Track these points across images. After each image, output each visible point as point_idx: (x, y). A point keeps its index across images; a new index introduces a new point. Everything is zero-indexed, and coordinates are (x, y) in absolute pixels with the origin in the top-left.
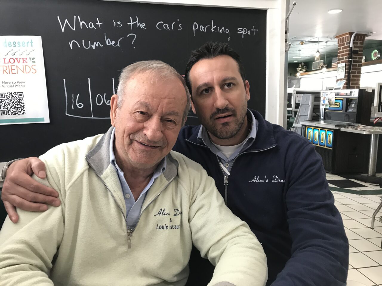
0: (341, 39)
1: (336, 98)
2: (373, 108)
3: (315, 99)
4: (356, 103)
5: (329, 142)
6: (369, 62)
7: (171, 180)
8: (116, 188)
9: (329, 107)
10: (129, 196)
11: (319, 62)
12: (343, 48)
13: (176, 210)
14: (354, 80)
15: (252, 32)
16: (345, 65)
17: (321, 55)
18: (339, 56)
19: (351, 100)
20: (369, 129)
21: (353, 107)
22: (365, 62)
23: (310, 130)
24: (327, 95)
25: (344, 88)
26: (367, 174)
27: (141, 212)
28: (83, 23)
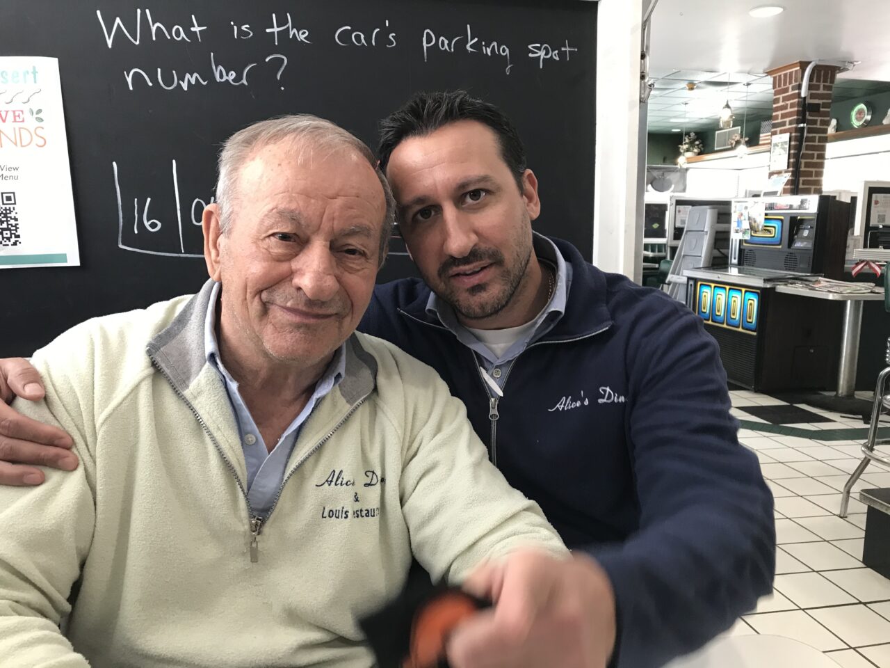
0: (780, 76)
1: (766, 214)
2: (852, 239)
3: (718, 218)
4: (811, 228)
5: (750, 318)
6: (846, 132)
7: (357, 403)
8: (221, 419)
9: (751, 236)
10: (254, 438)
11: (729, 131)
12: (785, 99)
13: (370, 472)
14: (810, 174)
15: (561, 54)
16: (788, 140)
17: (736, 115)
18: (776, 118)
19: (802, 221)
20: (842, 289)
21: (806, 237)
22: (837, 131)
23: (705, 289)
24: (746, 208)
25: (785, 191)
26: (834, 393)
27: (285, 478)
28: (158, 28)
